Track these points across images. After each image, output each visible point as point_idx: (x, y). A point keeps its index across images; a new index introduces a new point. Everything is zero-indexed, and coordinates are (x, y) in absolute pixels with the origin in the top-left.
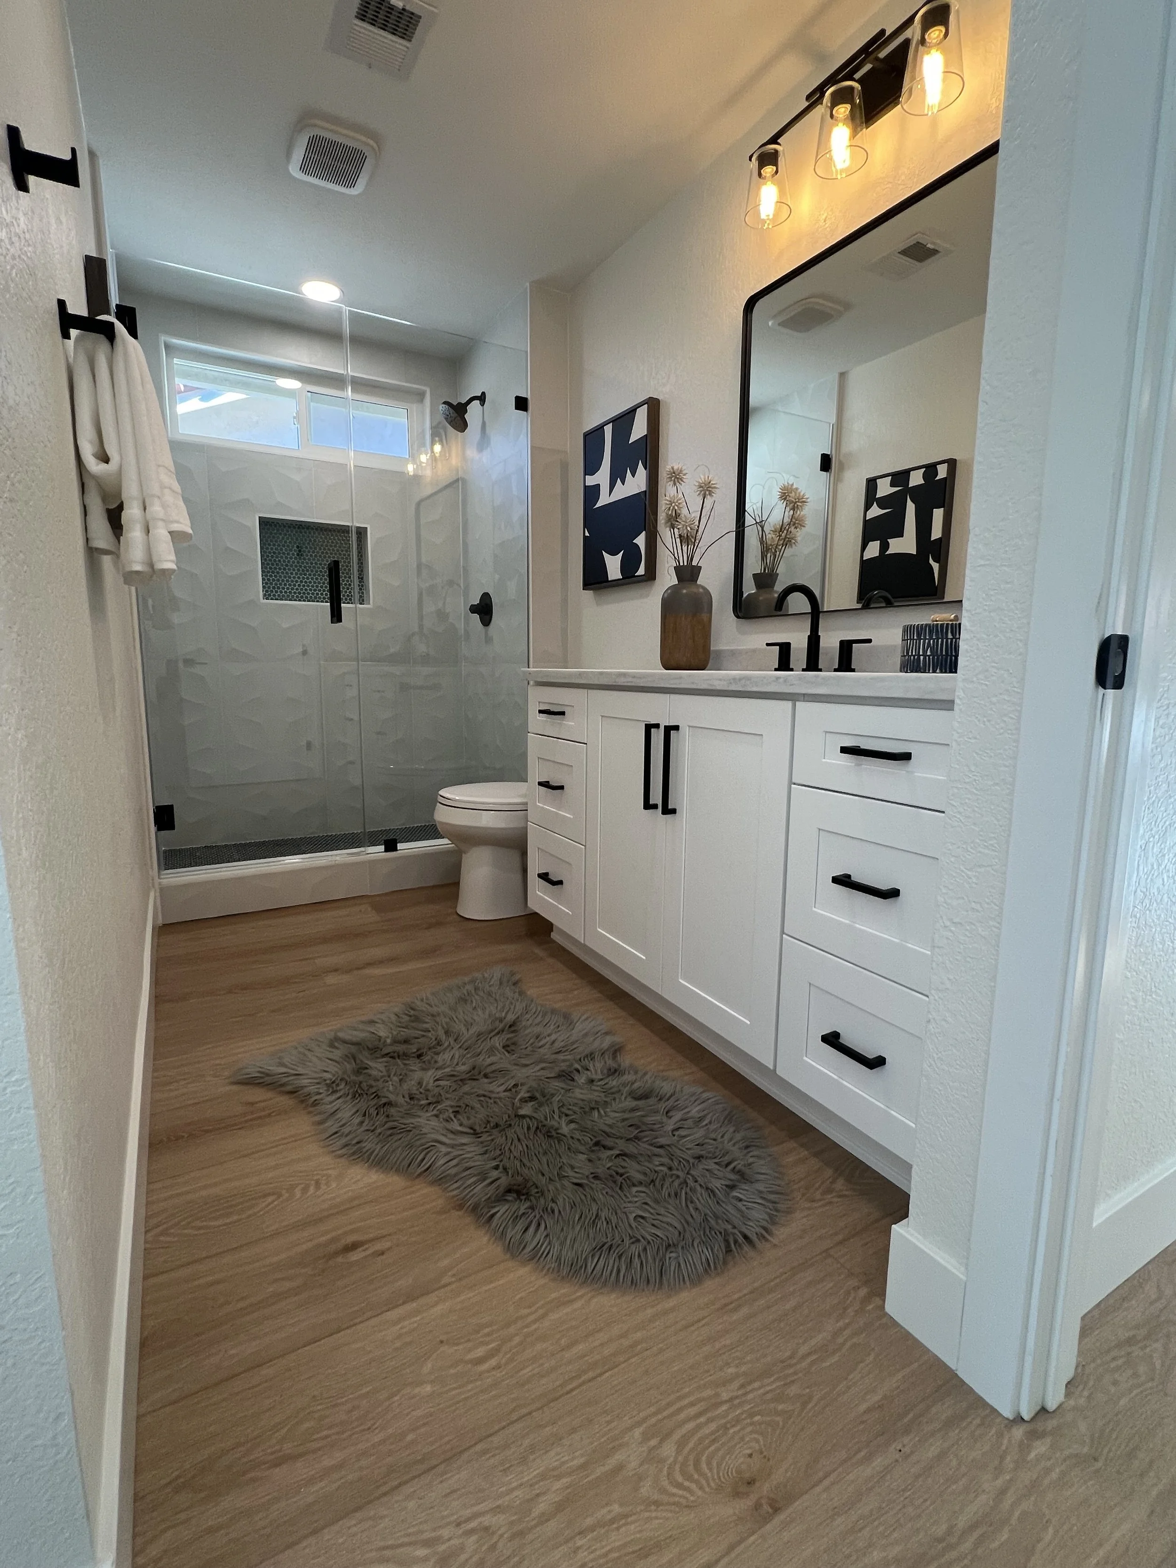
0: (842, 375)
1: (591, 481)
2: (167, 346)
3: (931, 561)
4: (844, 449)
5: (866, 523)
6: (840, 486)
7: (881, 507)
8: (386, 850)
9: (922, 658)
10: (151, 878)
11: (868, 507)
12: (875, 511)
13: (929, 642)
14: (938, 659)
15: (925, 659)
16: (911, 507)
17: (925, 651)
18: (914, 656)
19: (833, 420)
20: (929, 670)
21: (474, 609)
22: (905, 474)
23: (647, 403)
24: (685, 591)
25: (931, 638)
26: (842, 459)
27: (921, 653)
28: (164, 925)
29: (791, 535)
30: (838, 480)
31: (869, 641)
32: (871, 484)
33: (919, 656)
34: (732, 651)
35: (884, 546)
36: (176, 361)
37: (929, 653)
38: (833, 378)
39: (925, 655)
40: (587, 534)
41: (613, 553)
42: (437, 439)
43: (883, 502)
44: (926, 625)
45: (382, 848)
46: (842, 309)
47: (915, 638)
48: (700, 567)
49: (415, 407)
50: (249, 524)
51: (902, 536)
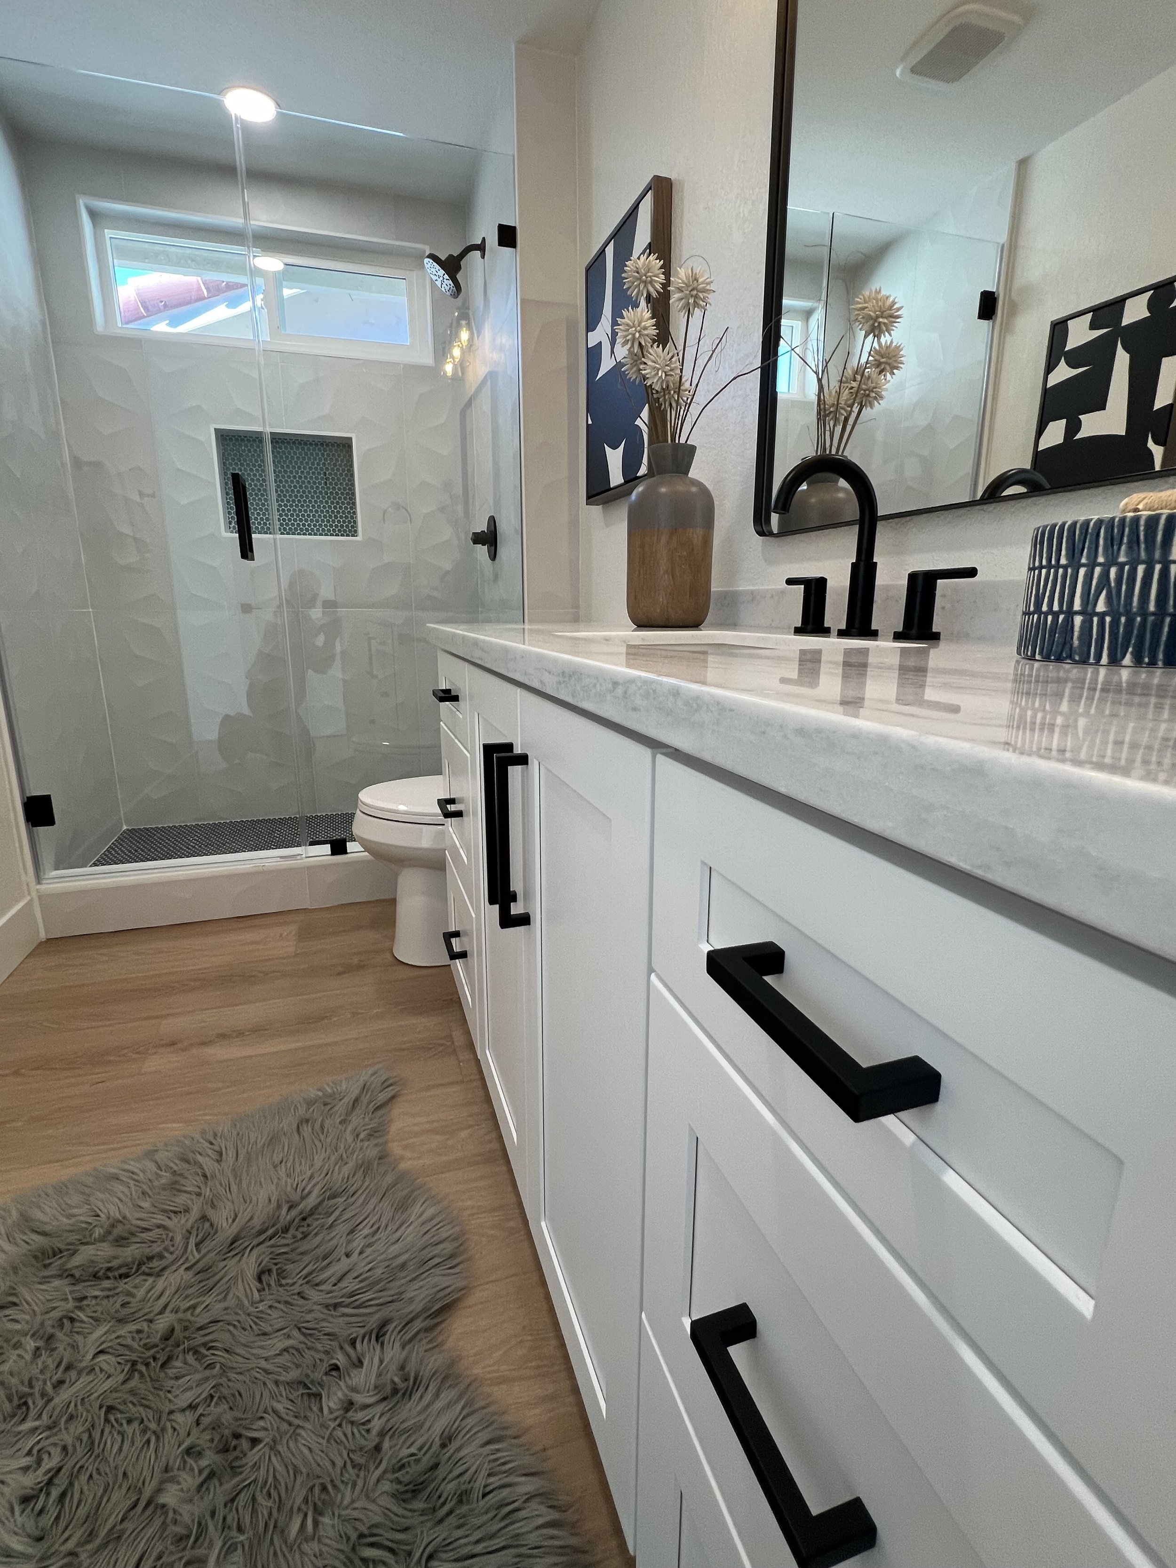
0: (1023, 164)
1: (594, 338)
2: (93, 214)
3: (1151, 444)
4: (1018, 283)
5: (1047, 393)
6: (1009, 340)
7: (1072, 365)
8: (334, 852)
9: (1078, 620)
10: (25, 885)
11: (1050, 368)
12: (1063, 372)
13: (1105, 574)
14: (1130, 622)
15: (1087, 627)
16: (1122, 359)
17: (1089, 601)
18: (1056, 615)
19: (1003, 238)
20: (1099, 657)
21: (478, 539)
22: (1119, 303)
23: (650, 189)
24: (663, 490)
25: (1112, 561)
26: (1014, 297)
27: (1077, 606)
28: (49, 940)
29: (871, 385)
30: (1006, 329)
31: (971, 572)
32: (1059, 329)
33: (1070, 614)
34: (752, 592)
35: (1074, 426)
36: (108, 233)
37: (1101, 607)
38: (1007, 171)
39: (1088, 612)
40: (590, 422)
41: (615, 447)
42: (464, 322)
43: (1074, 358)
44: (1100, 522)
45: (327, 848)
46: (1017, 19)
47: (1063, 561)
48: (693, 449)
49: (414, 275)
50: (202, 438)
51: (1104, 409)
